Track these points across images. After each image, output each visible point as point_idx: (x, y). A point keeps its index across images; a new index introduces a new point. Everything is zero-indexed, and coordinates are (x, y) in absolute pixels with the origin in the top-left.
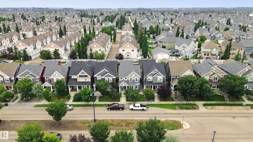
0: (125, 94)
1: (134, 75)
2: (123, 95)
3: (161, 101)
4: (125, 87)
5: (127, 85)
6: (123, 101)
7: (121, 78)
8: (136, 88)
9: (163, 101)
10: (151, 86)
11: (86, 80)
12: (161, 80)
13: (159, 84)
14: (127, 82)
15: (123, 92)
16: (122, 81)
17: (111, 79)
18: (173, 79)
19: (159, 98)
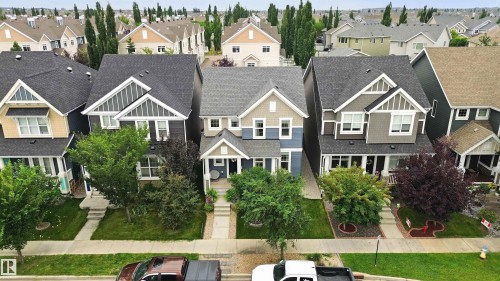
0: (230, 197)
1: (273, 106)
2: (221, 203)
3: (414, 234)
4: (233, 165)
5: (240, 155)
6: (219, 235)
7: (215, 124)
8: (284, 165)
9: (427, 234)
10: (358, 160)
11: (43, 129)
12: (405, 128)
13: (394, 147)
14: (243, 139)
15: (222, 188)
16: (220, 135)
17: (162, 123)
18: (457, 125)
19: (401, 215)
